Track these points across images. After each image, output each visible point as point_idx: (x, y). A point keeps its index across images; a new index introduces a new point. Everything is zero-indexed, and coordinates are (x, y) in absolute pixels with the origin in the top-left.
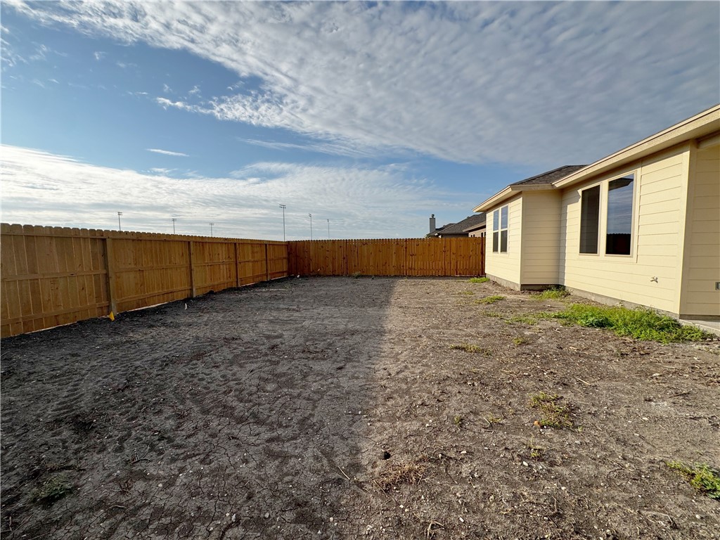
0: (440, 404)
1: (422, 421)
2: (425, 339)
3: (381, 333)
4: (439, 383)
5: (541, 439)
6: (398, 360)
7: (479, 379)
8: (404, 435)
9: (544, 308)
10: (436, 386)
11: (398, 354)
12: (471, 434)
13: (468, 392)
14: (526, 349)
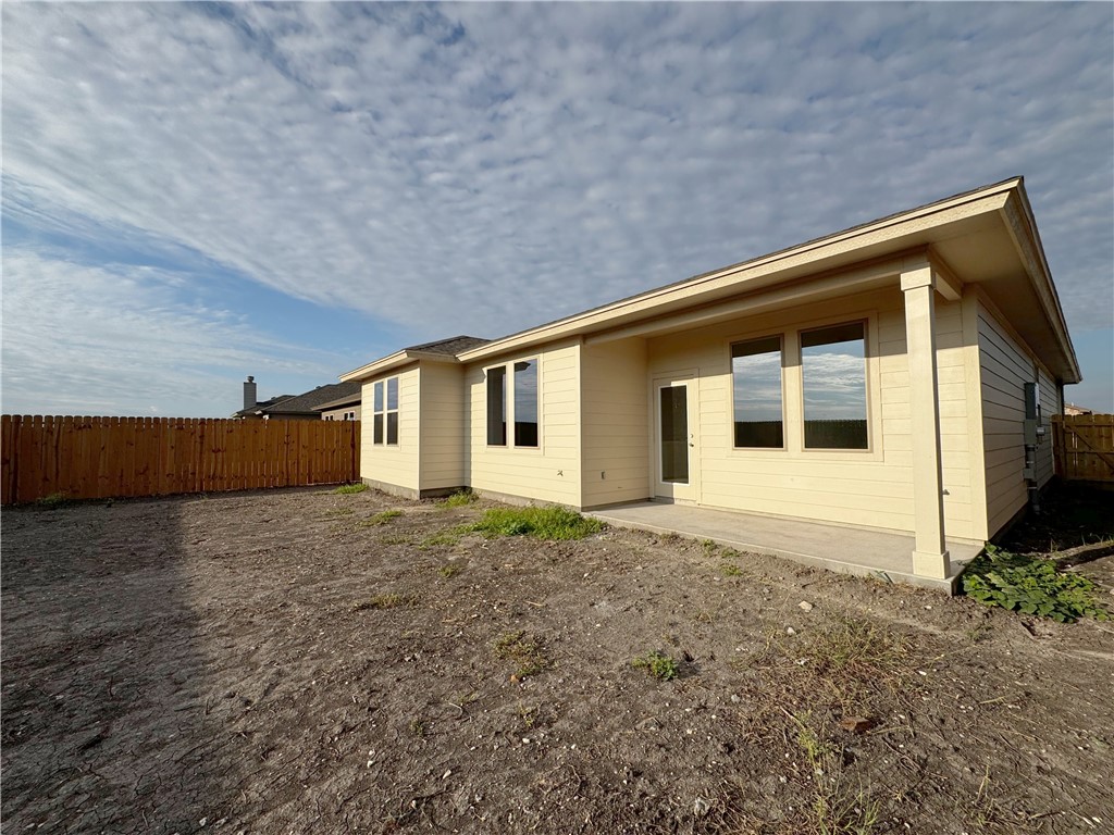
0: (375, 714)
1: (355, 761)
2: (296, 608)
3: (189, 621)
4: (359, 679)
5: (526, 697)
6: (256, 665)
7: (419, 647)
8: (333, 808)
9: (457, 521)
10: (355, 686)
11: (249, 654)
12: (443, 738)
13: (410, 673)
14: (459, 580)
